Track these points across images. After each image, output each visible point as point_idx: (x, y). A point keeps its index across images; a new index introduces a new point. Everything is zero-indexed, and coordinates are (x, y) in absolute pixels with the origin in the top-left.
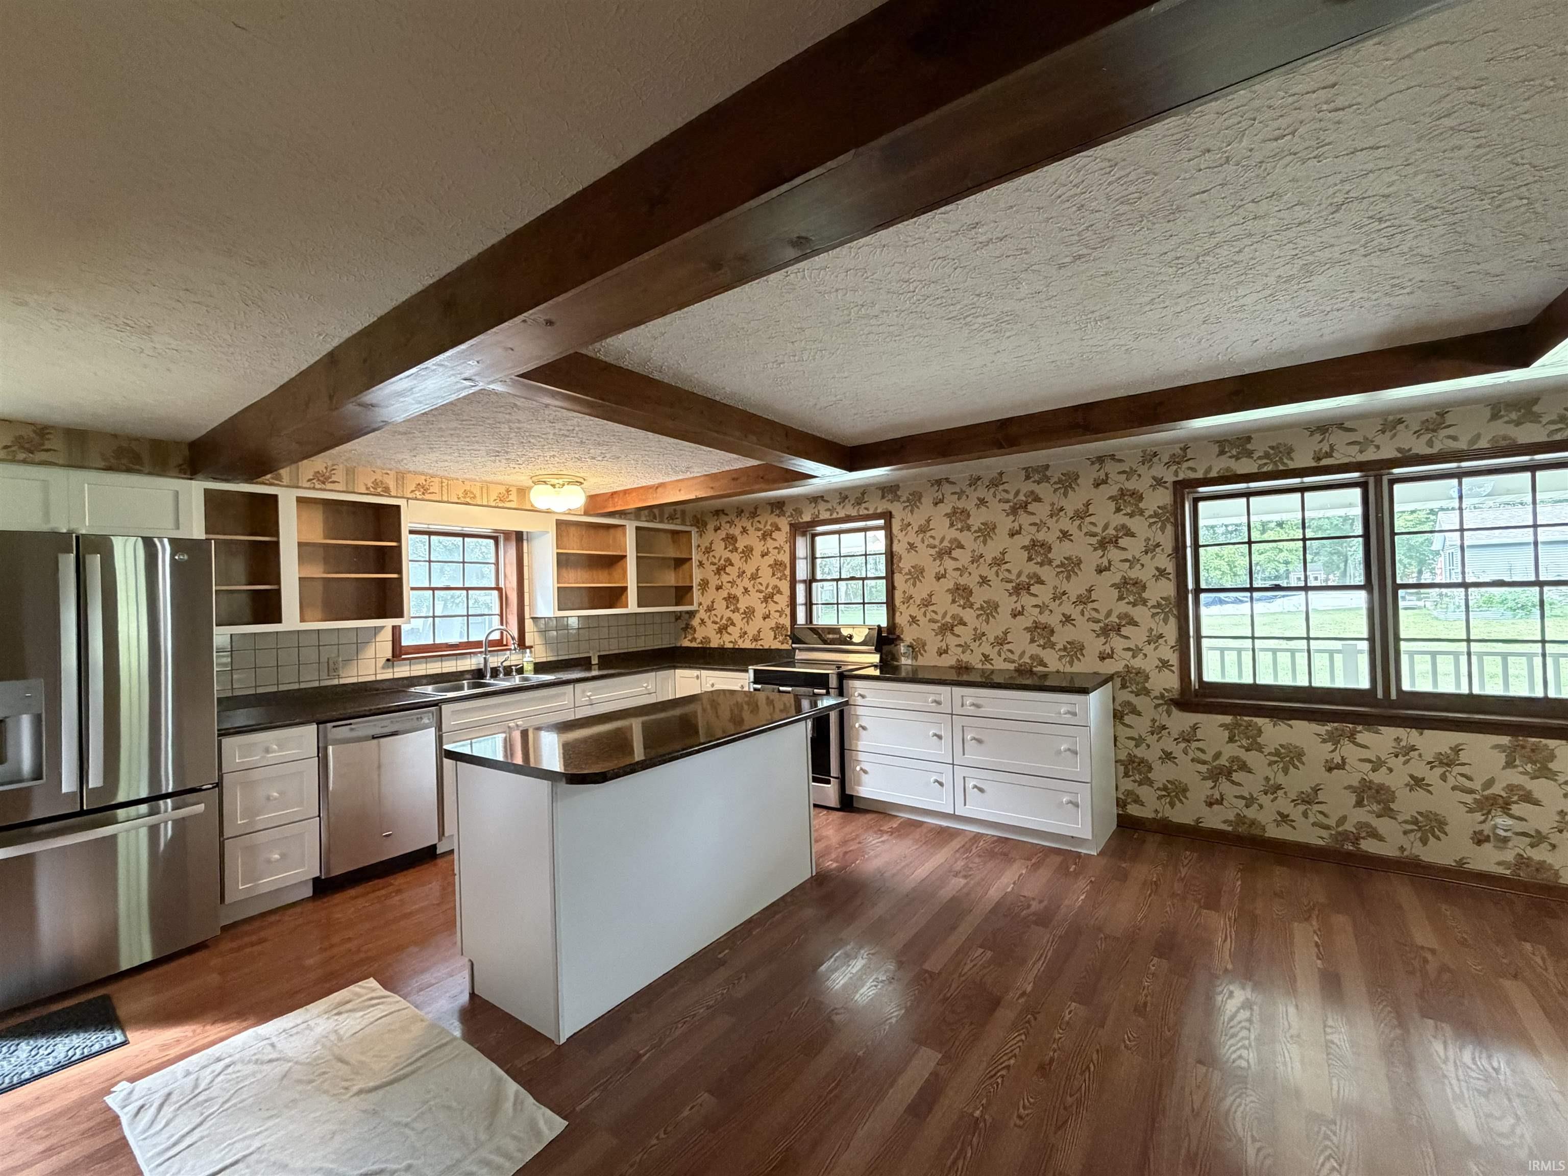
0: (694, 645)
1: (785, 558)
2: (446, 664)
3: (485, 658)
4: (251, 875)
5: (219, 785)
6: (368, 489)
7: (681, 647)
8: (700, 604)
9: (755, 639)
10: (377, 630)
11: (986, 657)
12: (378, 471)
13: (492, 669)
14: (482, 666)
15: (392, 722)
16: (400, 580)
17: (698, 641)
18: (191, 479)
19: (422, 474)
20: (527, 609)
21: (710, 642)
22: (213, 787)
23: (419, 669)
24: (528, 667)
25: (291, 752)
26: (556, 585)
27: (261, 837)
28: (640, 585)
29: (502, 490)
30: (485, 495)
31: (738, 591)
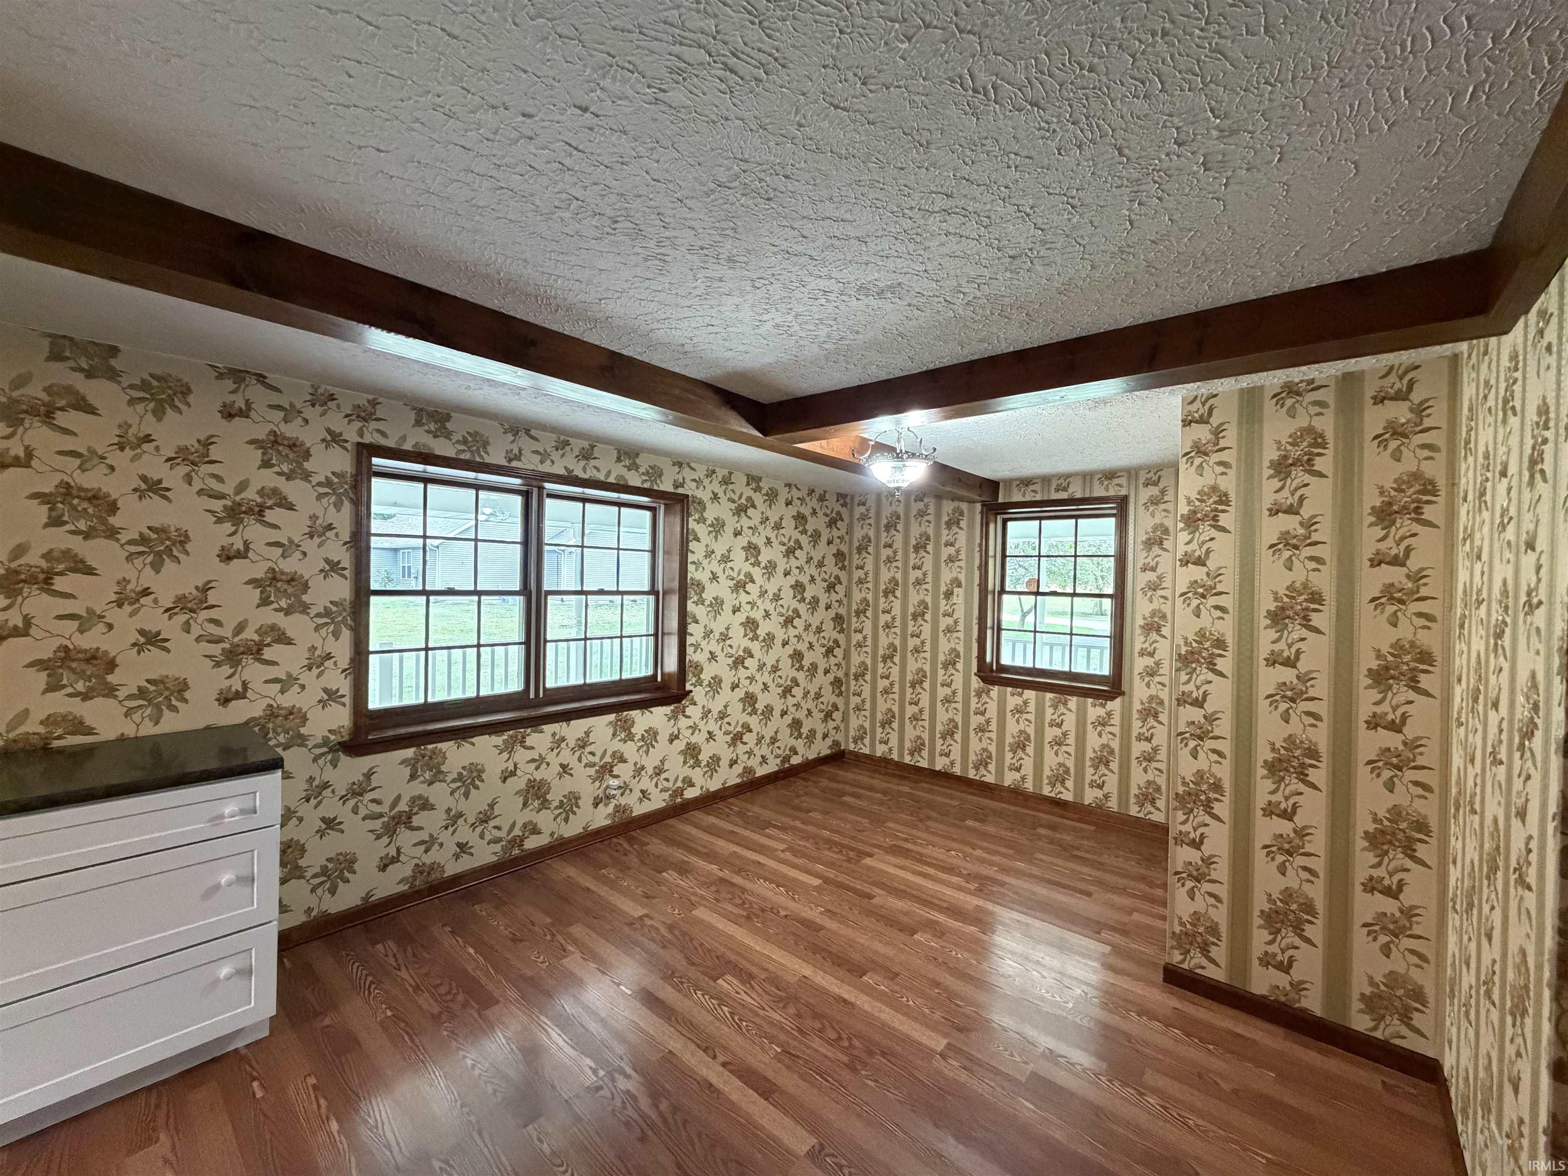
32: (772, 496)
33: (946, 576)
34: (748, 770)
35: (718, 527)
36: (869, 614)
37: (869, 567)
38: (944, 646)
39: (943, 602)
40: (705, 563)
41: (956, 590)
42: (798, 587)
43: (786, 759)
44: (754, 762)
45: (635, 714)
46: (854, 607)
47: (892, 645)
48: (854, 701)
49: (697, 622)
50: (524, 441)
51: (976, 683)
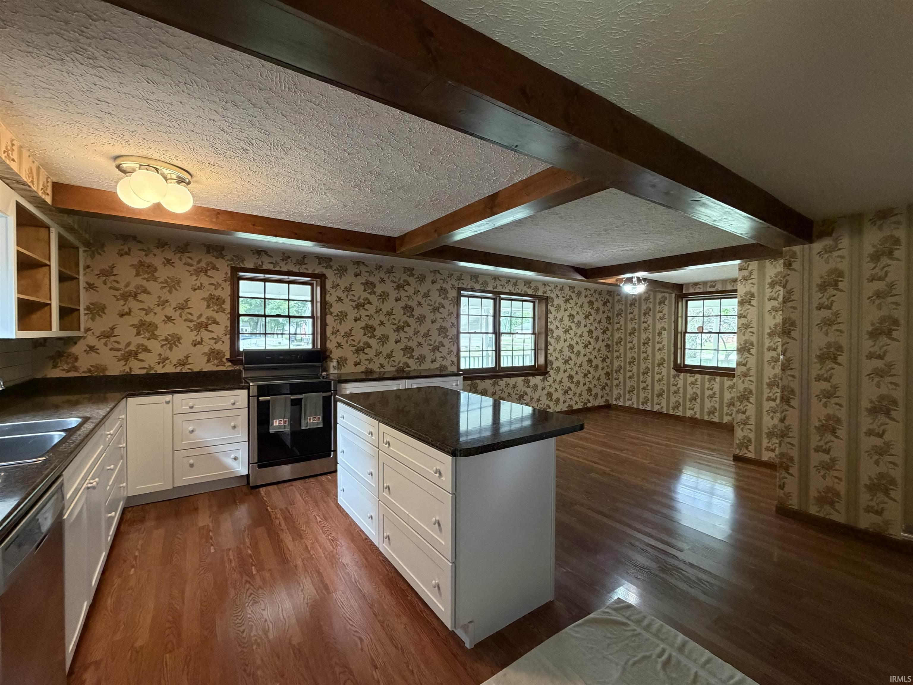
0: (73, 374)
1: (225, 295)
7: (45, 379)
9: (181, 364)
11: (382, 366)
26: (17, 296)
31: (157, 319)
32: (579, 294)
33: (659, 326)
34: (570, 406)
35: (558, 308)
36: (622, 343)
37: (622, 323)
38: (658, 356)
39: (658, 337)
40: (554, 322)
41: (663, 332)
42: (590, 332)
43: (585, 404)
44: (573, 403)
45: (530, 378)
46: (615, 341)
47: (633, 357)
48: (615, 382)
49: (551, 345)
50: (498, 282)
51: (673, 372)
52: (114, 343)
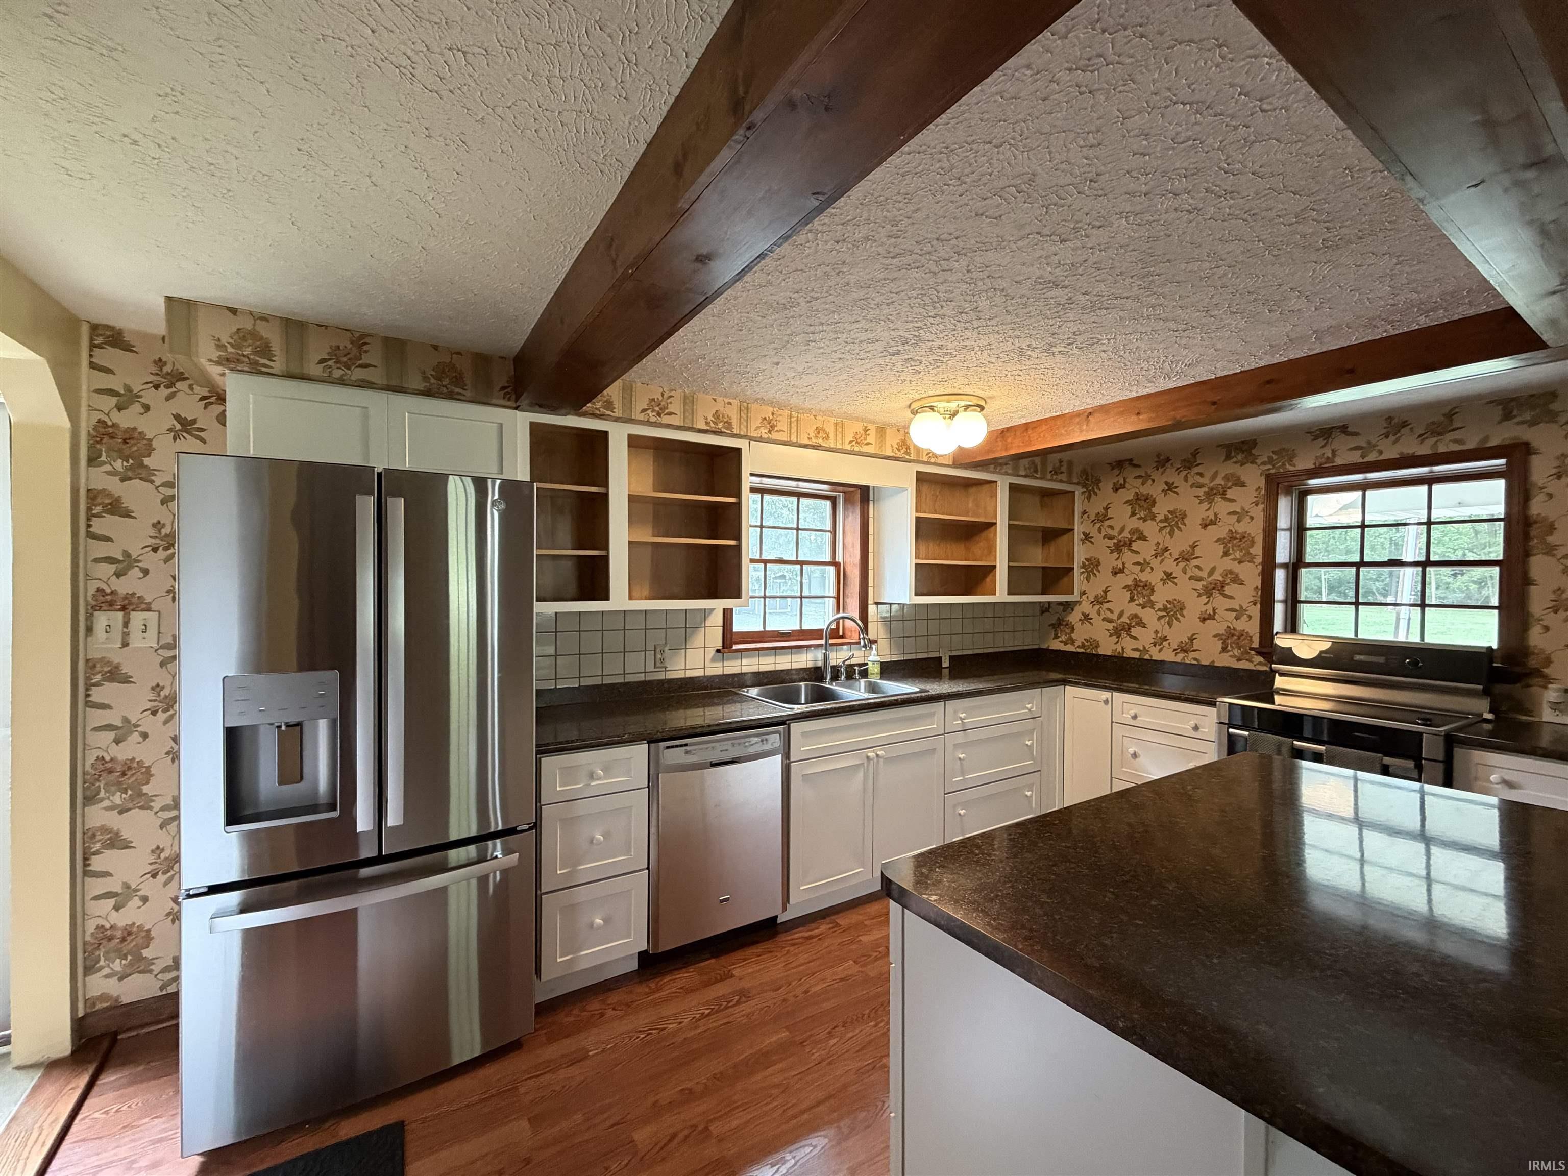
0: (1070, 648)
1: (1255, 529)
2: (779, 659)
3: (825, 655)
4: (572, 944)
5: (536, 826)
6: (707, 423)
7: (1048, 650)
8: (1083, 593)
9: (1184, 649)
10: (706, 613)
12: (719, 399)
13: (833, 667)
14: (820, 664)
15: (733, 745)
16: (738, 548)
17: (1078, 643)
18: (516, 408)
19: (771, 404)
20: (871, 590)
21: (1097, 647)
22: (530, 829)
23: (749, 665)
24: (874, 669)
25: (618, 780)
26: (914, 561)
27: (582, 894)
28: (1011, 564)
29: (858, 427)
30: (839, 436)
31: (1154, 577)
52: (1106, 612)
